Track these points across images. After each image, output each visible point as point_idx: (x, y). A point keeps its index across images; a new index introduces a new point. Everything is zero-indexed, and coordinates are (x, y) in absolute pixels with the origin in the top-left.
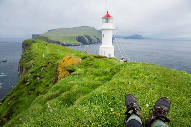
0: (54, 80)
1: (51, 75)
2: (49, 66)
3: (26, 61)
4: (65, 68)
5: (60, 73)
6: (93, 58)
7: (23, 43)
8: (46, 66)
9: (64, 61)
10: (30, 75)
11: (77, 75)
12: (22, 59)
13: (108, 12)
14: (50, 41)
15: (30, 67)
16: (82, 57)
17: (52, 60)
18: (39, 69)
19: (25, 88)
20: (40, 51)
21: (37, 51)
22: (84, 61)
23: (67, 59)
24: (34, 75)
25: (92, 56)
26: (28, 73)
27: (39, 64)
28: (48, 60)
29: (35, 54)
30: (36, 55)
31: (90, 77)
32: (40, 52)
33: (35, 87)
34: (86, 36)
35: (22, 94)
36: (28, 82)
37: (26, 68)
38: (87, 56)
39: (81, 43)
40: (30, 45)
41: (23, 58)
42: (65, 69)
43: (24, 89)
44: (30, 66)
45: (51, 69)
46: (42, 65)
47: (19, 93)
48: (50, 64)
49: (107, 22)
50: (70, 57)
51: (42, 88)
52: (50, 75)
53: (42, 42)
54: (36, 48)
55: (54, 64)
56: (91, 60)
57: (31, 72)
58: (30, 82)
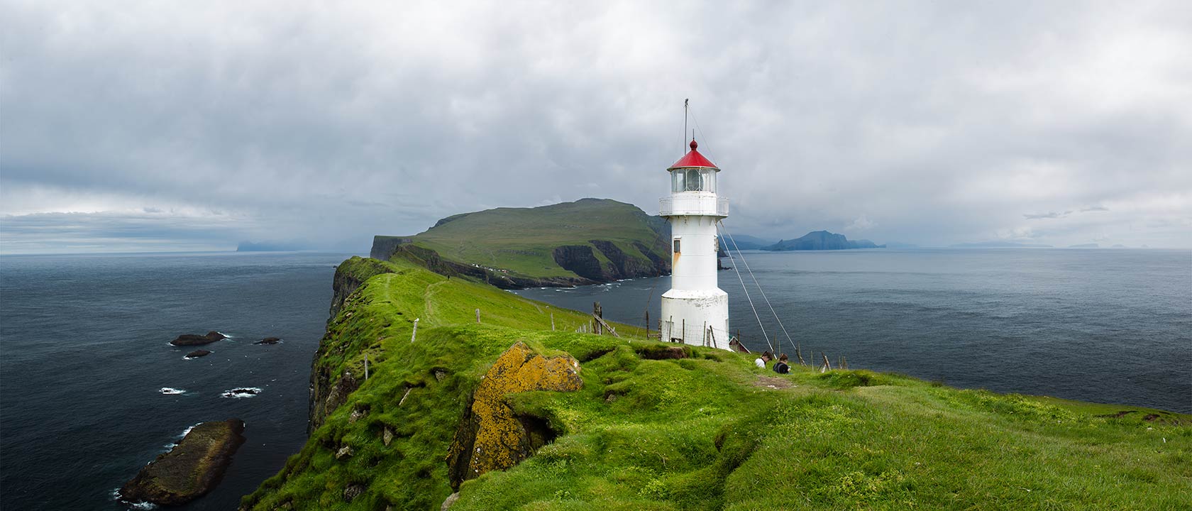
0: (456, 456)
1: (440, 429)
2: (437, 386)
3: (344, 349)
4: (505, 403)
5: (481, 424)
6: (632, 356)
7: (338, 274)
8: (422, 385)
9: (500, 372)
10: (355, 414)
11: (564, 462)
12: (330, 338)
13: (694, 146)
14: (443, 266)
15: (357, 380)
16: (583, 351)
17: (447, 358)
18: (391, 395)
19: (334, 468)
20: (401, 311)
21: (388, 311)
22: (591, 370)
23: (517, 362)
24: (373, 417)
25: (627, 348)
26: (348, 408)
27: (397, 372)
28: (434, 359)
29: (381, 321)
30: (386, 326)
31: (622, 474)
32: (400, 314)
33: (369, 472)
34: (599, 244)
35: (320, 494)
36: (345, 445)
37: (344, 380)
38: (604, 346)
39: (575, 277)
40: (364, 280)
41: (335, 336)
42: (506, 409)
43: (328, 474)
44: (359, 376)
45: (443, 399)
46: (404, 376)
47: (309, 488)
48: (438, 374)
49: (691, 189)
50: (529, 351)
51: (400, 483)
52: (437, 424)
53: (410, 271)
54: (387, 297)
55: (458, 377)
56: (624, 365)
57: (359, 405)
58: (352, 447)
